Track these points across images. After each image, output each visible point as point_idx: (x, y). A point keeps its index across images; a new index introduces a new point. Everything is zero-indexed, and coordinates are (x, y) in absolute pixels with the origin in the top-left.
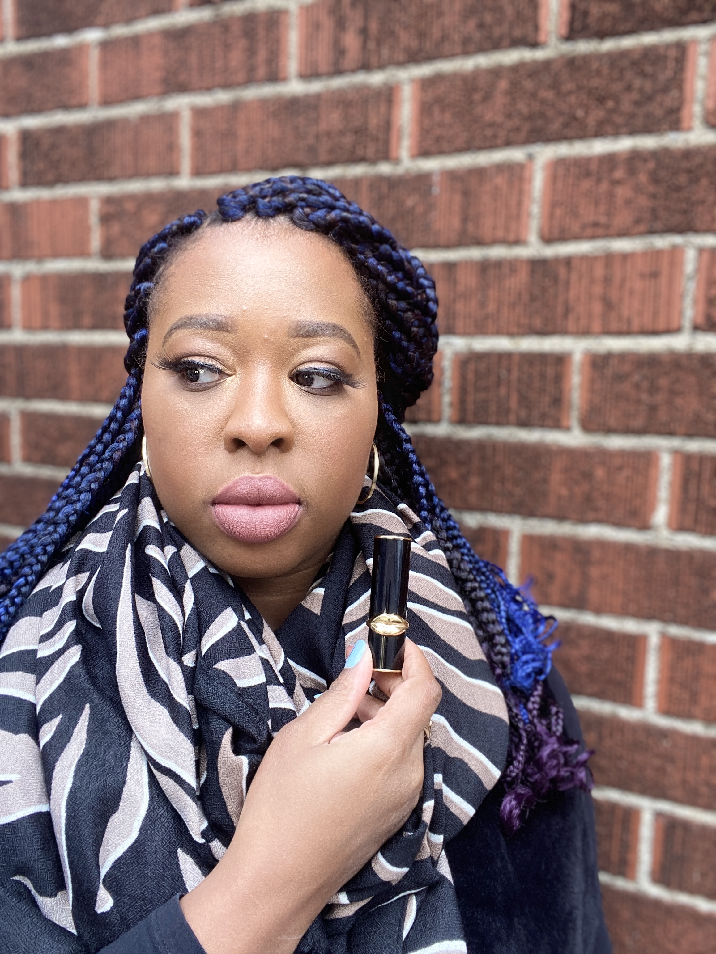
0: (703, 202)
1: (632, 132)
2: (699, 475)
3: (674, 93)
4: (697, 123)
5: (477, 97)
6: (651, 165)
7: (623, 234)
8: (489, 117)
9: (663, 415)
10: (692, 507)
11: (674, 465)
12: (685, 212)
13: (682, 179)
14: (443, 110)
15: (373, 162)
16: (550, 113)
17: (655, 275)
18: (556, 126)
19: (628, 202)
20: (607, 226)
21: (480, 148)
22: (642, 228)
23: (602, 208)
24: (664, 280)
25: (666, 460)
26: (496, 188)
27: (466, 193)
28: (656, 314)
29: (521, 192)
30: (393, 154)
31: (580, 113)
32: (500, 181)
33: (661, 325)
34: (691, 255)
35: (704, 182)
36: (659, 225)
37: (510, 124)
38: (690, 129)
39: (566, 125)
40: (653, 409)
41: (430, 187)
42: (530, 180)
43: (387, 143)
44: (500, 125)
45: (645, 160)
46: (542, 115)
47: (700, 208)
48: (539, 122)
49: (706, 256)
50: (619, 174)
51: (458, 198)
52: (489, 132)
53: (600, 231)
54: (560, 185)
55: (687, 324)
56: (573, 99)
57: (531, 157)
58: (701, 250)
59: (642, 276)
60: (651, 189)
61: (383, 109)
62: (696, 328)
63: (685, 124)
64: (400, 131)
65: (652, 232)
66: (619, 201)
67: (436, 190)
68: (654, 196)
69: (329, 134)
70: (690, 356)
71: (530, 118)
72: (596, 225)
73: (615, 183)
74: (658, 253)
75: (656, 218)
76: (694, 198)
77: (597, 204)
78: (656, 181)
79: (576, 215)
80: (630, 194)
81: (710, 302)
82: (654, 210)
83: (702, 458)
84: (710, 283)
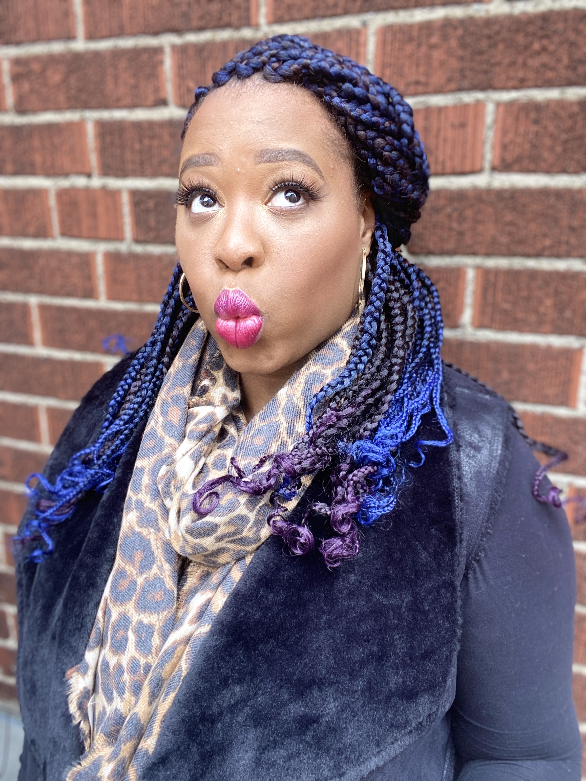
0: (499, 64)
1: (445, 4)
2: (495, 285)
6: (460, 32)
7: (438, 91)
9: (468, 240)
10: (489, 310)
11: (476, 278)
12: (486, 72)
13: (484, 44)
15: (238, 28)
17: (463, 125)
19: (442, 64)
20: (426, 84)
21: (323, 17)
22: (453, 86)
23: (422, 69)
24: (469, 129)
25: (471, 274)
28: (464, 157)
30: (253, 21)
32: (341, 44)
33: (468, 168)
34: (490, 108)
35: (501, 47)
36: (466, 84)
38: (489, 1)
40: (461, 234)
42: (365, 45)
43: (248, 9)
45: (455, 28)
47: (497, 69)
49: (501, 109)
50: (434, 40)
53: (420, 88)
54: (388, 48)
55: (487, 165)
57: (365, 24)
58: (498, 104)
59: (453, 126)
60: (460, 52)
62: (494, 169)
65: (460, 89)
66: (435, 64)
68: (462, 59)
70: (489, 191)
72: (417, 83)
73: (432, 47)
74: (466, 106)
75: (464, 77)
76: (493, 61)
77: (418, 65)
78: (463, 45)
79: (401, 75)
80: (443, 57)
81: (505, 147)
82: (462, 70)
83: (497, 272)
84: (504, 132)
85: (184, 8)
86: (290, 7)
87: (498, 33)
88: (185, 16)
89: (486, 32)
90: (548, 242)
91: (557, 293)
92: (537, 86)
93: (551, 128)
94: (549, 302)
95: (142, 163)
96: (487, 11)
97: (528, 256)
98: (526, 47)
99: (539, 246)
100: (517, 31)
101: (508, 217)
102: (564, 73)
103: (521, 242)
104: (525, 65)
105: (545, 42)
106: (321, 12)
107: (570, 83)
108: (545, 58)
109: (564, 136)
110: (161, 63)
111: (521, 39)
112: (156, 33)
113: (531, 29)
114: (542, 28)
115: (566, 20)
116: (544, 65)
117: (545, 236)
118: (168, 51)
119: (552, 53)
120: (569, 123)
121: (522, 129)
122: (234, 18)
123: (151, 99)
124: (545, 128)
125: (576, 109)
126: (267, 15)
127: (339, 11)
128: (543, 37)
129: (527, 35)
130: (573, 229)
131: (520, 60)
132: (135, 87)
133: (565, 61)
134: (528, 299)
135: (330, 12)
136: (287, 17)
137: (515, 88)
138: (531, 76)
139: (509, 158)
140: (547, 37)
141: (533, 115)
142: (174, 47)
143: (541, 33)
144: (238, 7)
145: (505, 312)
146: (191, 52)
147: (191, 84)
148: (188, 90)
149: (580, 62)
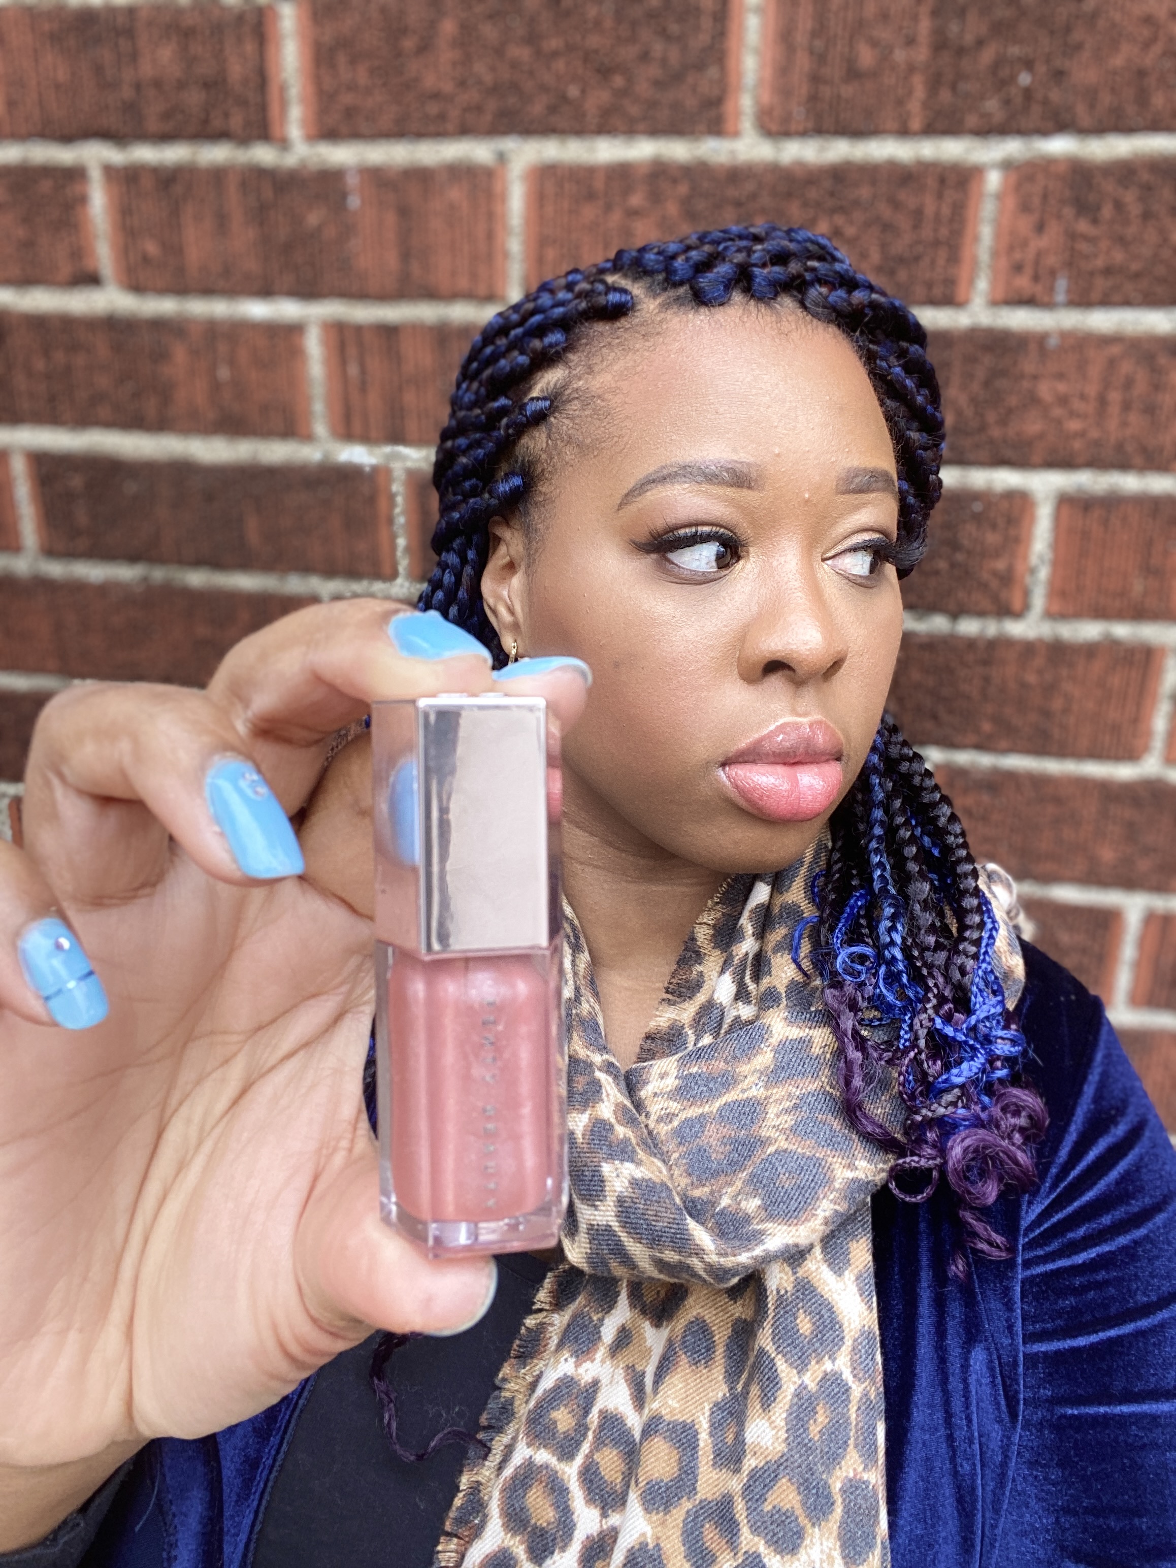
85: (127, 93)
86: (350, 113)
87: (753, 196)
88: (131, 109)
89: (732, 192)
95: (52, 399)
96: (732, 152)
100: (789, 195)
105: (839, 220)
106: (414, 126)
110: (83, 200)
112: (67, 138)
113: (813, 194)
114: (832, 194)
115: (874, 182)
118: (96, 176)
122: (236, 123)
123: (66, 270)
126: (304, 123)
127: (451, 127)
128: (833, 211)
129: (805, 204)
132: (29, 244)
135: (432, 128)
136: (345, 129)
140: (841, 210)
142: (109, 171)
143: (830, 203)
144: (243, 102)
146: (147, 183)
147: (152, 248)
148: (146, 260)
149: (901, 260)
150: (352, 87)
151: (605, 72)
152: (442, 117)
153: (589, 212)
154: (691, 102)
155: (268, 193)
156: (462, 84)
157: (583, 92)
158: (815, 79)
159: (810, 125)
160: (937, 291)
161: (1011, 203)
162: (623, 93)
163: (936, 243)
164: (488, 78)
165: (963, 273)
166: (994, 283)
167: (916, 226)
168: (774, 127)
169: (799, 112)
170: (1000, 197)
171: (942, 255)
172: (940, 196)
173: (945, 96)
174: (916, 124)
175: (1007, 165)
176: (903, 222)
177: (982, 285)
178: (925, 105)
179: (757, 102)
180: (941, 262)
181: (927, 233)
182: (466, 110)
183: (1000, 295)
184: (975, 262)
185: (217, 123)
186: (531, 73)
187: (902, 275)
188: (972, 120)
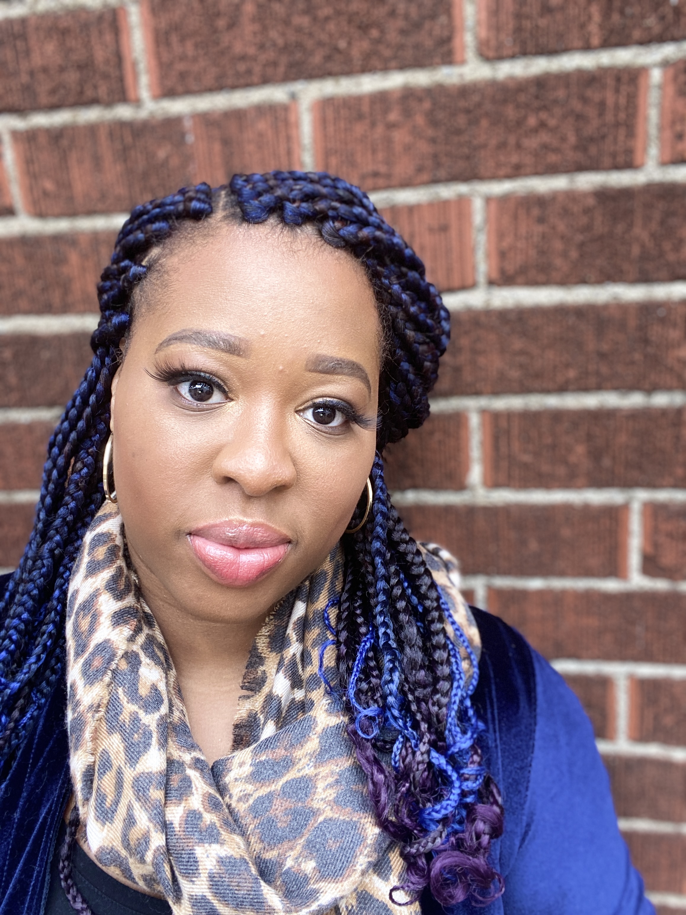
0: (484, 146)
1: (402, 67)
2: (508, 432)
3: (443, 19)
4: (470, 54)
5: (221, 23)
6: (427, 105)
7: (406, 184)
8: (238, 48)
9: (467, 376)
10: (504, 464)
11: (483, 424)
12: (468, 158)
13: (461, 120)
14: (182, 40)
15: (109, 104)
16: (309, 43)
17: (444, 228)
18: (317, 59)
19: (408, 148)
20: (388, 176)
21: (234, 87)
22: (425, 177)
23: (380, 156)
24: (453, 233)
25: (475, 420)
26: (261, 135)
27: (226, 142)
28: (449, 270)
29: (289, 138)
30: (131, 94)
31: (342, 44)
32: (262, 125)
33: (456, 283)
34: (478, 205)
35: (484, 123)
36: (442, 173)
37: (263, 57)
38: (463, 62)
39: (328, 58)
41: (183, 135)
42: (297, 125)
43: (121, 79)
44: (254, 59)
45: (420, 100)
46: (299, 45)
47: (482, 153)
48: (298, 56)
49: (493, 206)
50: (393, 116)
51: (217, 147)
52: (242, 67)
53: (381, 182)
54: (331, 129)
55: (481, 279)
56: (331, 26)
57: (293, 97)
58: (488, 200)
59: (431, 230)
60: (430, 132)
61: (108, 37)
62: (491, 283)
63: (457, 57)
64: (135, 64)
65: (435, 181)
66: (398, 148)
67: (190, 139)
68: (433, 141)
69: (45, 70)
70: (488, 312)
71: (286, 49)
72: (376, 175)
73: (391, 126)
74: (445, 204)
75: (438, 165)
76: (475, 142)
77: (374, 151)
78: (434, 123)
79: (352, 163)
80: (408, 139)
81: (502, 255)
82: (435, 156)
83: (509, 415)
84: (501, 235)
85: (25, 78)
86: (183, 76)
87: (479, 105)
88: (27, 89)
89: (462, 104)
90: (572, 374)
91: (589, 437)
92: (537, 173)
93: (561, 227)
94: (580, 449)
96: (461, 76)
97: (547, 391)
98: (520, 123)
99: (560, 379)
100: (505, 101)
101: (518, 344)
102: (571, 155)
103: (538, 376)
104: (519, 146)
105: (543, 115)
106: (230, 81)
107: (581, 168)
108: (545, 137)
109: (579, 238)
111: (510, 112)
113: (522, 98)
114: (537, 97)
115: (567, 86)
116: (545, 147)
117: (567, 366)
118: (6, 139)
119: (553, 130)
120: (584, 220)
121: (523, 230)
122: (103, 91)
124: (554, 228)
125: (591, 202)
126: (150, 87)
127: (255, 79)
128: (539, 109)
129: (518, 106)
130: (602, 356)
131: (512, 140)
133: (572, 139)
134: (554, 447)
135: (242, 81)
136: (180, 89)
137: (509, 177)
138: (528, 160)
139: (511, 268)
140: (545, 108)
141: (536, 212)
142: (16, 135)
143: (536, 104)
144: (106, 76)
145: (526, 466)
146: (42, 140)
147: (49, 185)
148: (46, 194)
149: (592, 140)
150: (183, 58)
151: (364, 28)
152: (249, 72)
153: (359, 129)
154: (429, 43)
155: (129, 139)
156: (262, 47)
157: (349, 44)
158: (518, 16)
159: (517, 49)
160: (621, 159)
161: (670, 90)
162: (378, 41)
163: (617, 125)
164: (280, 42)
165: (639, 144)
166: (662, 150)
167: (601, 114)
168: (491, 54)
169: (508, 41)
170: (661, 87)
171: (622, 132)
172: (617, 91)
173: (616, 18)
174: (595, 41)
175: (665, 64)
176: (591, 112)
177: (654, 151)
178: (601, 27)
179: (477, 37)
180: (621, 137)
181: (609, 117)
182: (265, 66)
183: (667, 157)
184: (646, 134)
185: (89, 93)
186: (311, 35)
187: (593, 150)
188: (637, 34)
